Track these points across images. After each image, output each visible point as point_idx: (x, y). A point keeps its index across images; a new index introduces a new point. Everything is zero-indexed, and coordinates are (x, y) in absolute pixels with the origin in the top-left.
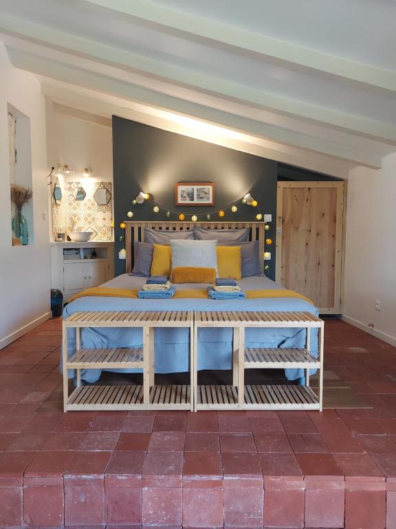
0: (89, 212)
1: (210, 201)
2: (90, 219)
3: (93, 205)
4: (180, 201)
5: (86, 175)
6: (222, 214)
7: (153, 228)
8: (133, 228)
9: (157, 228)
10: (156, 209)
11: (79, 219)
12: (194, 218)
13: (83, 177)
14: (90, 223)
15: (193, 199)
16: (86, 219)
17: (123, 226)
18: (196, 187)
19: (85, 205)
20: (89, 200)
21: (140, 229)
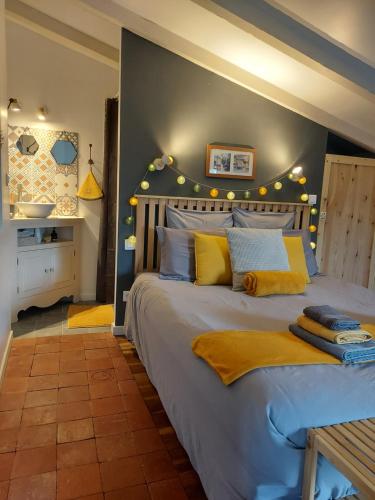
0: (44, 173)
1: (249, 174)
2: (44, 184)
3: (49, 163)
4: (213, 171)
5: (42, 117)
6: (263, 191)
7: (176, 207)
8: (147, 206)
9: (181, 206)
10: (181, 180)
11: (26, 183)
12: (231, 195)
13: (38, 120)
14: (44, 189)
15: (228, 169)
16: (38, 183)
17: (134, 201)
18: (234, 153)
19: (37, 162)
20: (43, 156)
21: (157, 207)
